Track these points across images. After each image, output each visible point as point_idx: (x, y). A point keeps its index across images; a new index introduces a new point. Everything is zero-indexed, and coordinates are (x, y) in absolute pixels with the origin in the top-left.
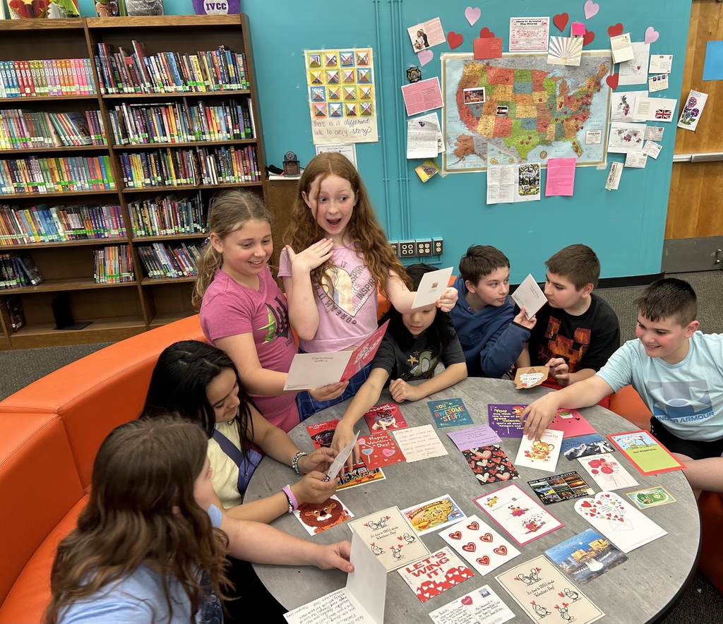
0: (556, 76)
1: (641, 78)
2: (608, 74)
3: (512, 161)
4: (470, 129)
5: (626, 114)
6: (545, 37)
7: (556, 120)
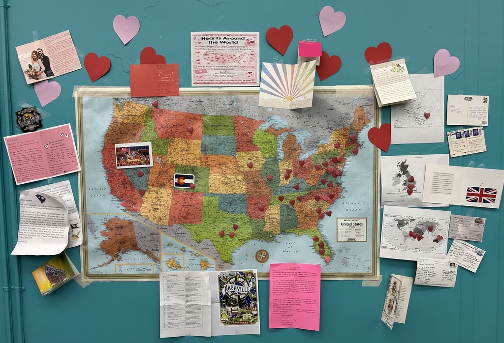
0: (277, 127)
1: (434, 132)
2: (371, 125)
3: (205, 265)
4: (128, 210)
5: (410, 192)
6: (252, 63)
7: (281, 199)
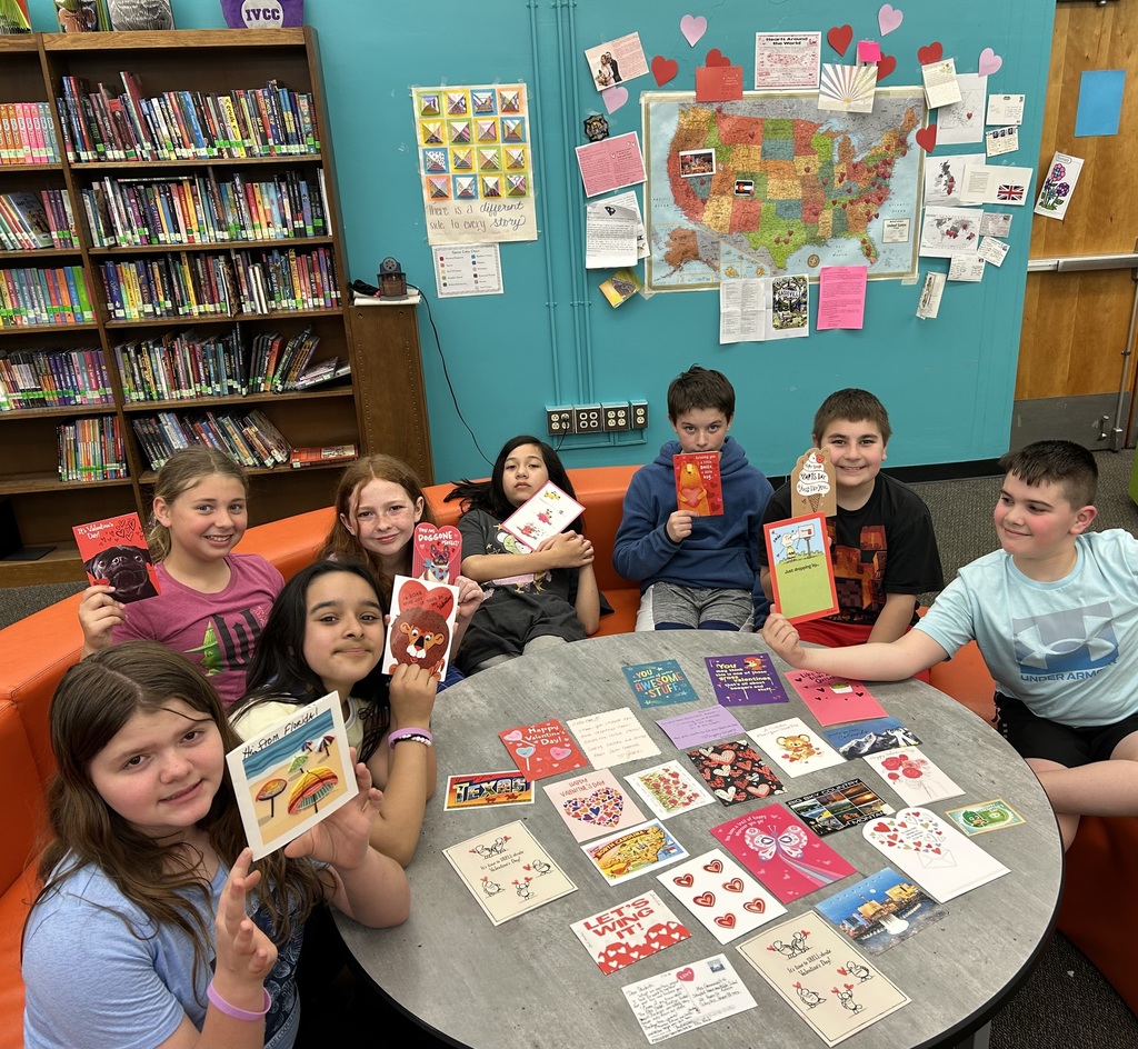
0: (834, 130)
1: (973, 133)
2: (919, 127)
3: (761, 273)
4: (691, 219)
5: (949, 193)
6: (813, 65)
7: (834, 203)
